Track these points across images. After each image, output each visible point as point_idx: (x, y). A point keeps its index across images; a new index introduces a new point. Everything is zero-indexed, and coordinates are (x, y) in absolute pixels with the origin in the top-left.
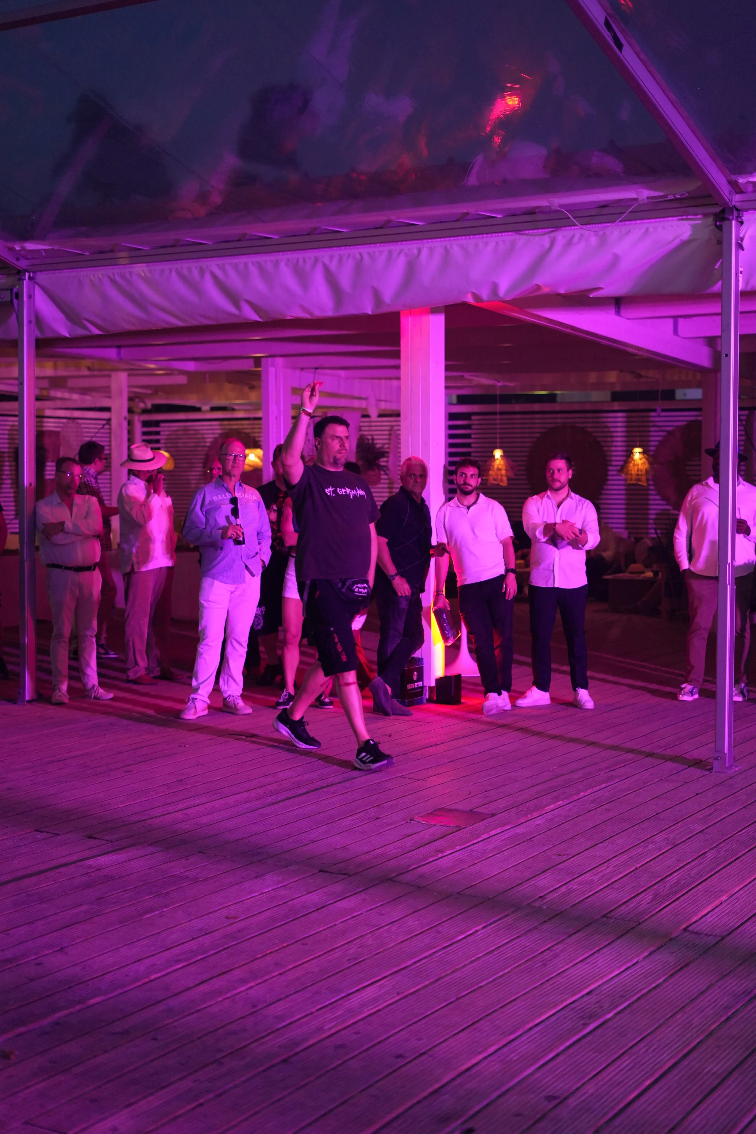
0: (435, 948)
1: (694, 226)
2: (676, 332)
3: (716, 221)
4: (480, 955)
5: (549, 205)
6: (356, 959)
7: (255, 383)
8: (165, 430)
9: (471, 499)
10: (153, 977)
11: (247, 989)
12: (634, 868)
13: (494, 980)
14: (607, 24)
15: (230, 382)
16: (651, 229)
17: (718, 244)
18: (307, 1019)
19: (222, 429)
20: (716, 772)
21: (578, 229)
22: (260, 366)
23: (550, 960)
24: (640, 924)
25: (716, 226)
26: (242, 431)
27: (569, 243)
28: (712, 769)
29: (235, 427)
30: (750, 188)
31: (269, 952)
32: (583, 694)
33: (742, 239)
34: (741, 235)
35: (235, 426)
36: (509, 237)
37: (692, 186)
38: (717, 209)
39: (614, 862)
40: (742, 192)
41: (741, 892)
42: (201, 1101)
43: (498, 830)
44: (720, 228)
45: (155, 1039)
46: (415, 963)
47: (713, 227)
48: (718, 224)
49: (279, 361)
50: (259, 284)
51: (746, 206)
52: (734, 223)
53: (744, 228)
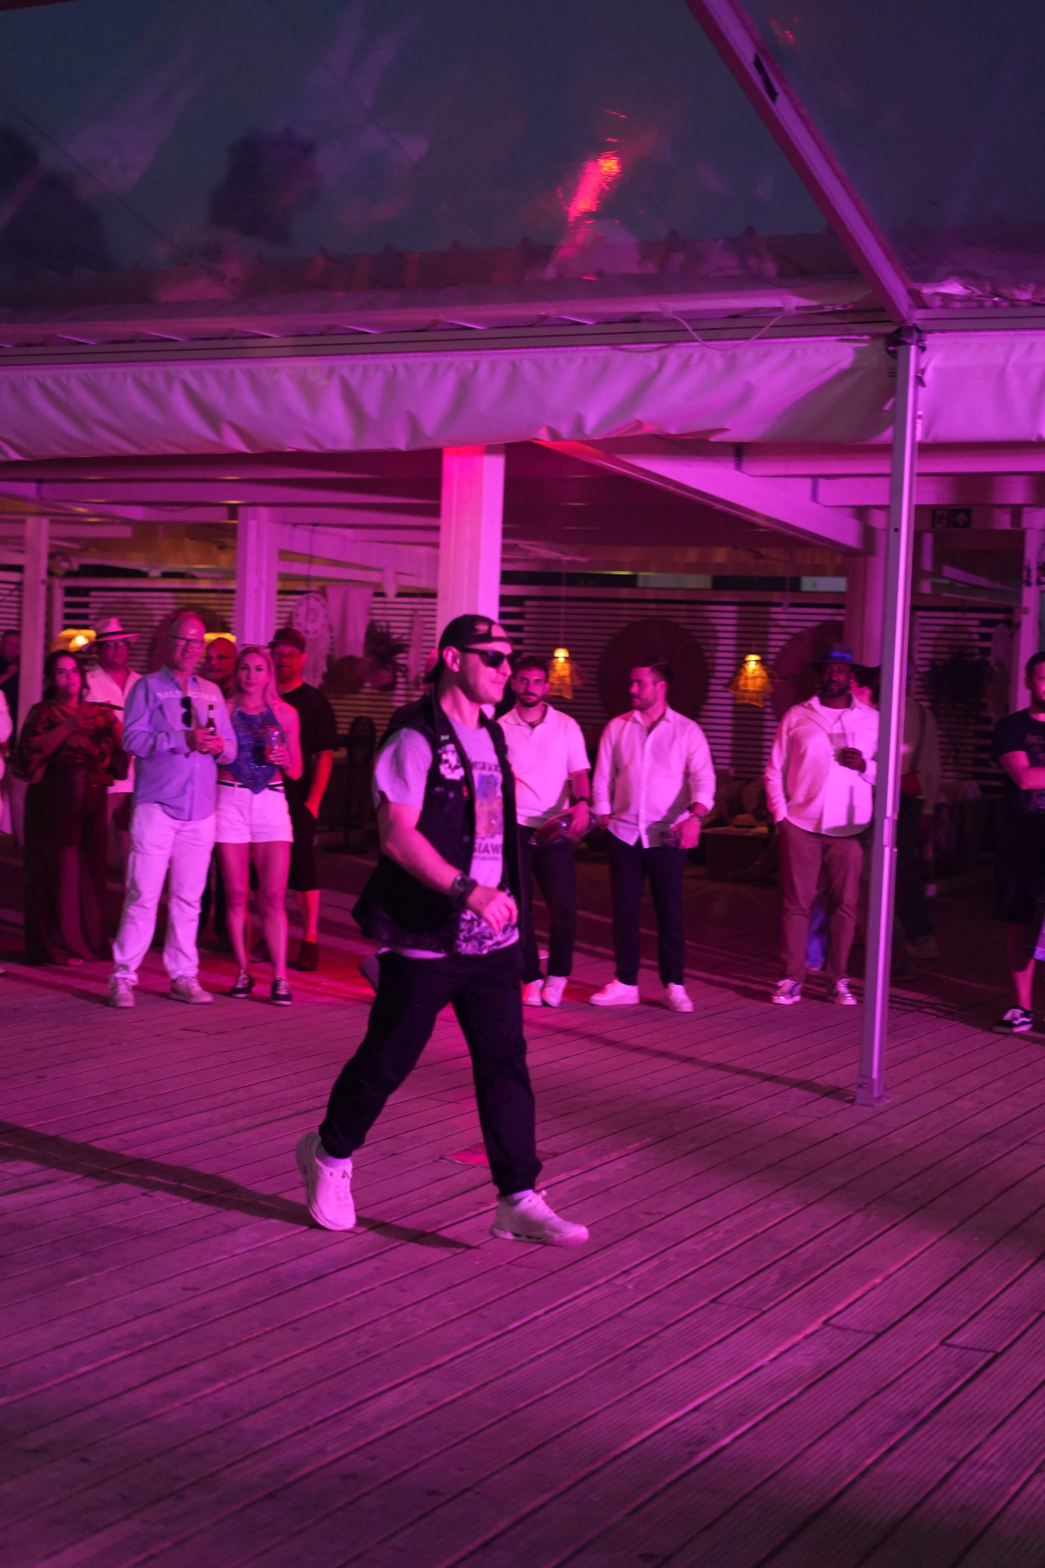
0: (478, 1339)
1: (857, 350)
2: (814, 497)
3: (888, 344)
4: (543, 1351)
5: (660, 310)
6: (368, 1352)
7: (227, 541)
8: (96, 600)
9: (534, 714)
10: (81, 1370)
11: (214, 1392)
12: (750, 1236)
13: (563, 1387)
14: (758, 63)
15: (192, 539)
16: (799, 352)
17: (890, 376)
18: (301, 1436)
19: (175, 604)
20: (860, 1104)
21: (698, 346)
22: (235, 518)
23: (641, 1361)
24: (763, 1313)
25: (889, 352)
26: (206, 607)
27: (686, 364)
28: (854, 1100)
29: (197, 601)
30: (937, 302)
31: (244, 1339)
32: (678, 992)
33: (923, 371)
34: (922, 366)
35: (197, 599)
36: (602, 353)
37: (858, 295)
38: (891, 329)
39: (727, 1225)
40: (926, 307)
41: (901, 1272)
42: (153, 1551)
43: (563, 1176)
44: (893, 354)
45: (85, 1460)
46: (452, 1360)
47: (884, 353)
48: (891, 348)
49: (264, 511)
50: (249, 400)
51: (930, 325)
52: (913, 348)
53: (925, 356)
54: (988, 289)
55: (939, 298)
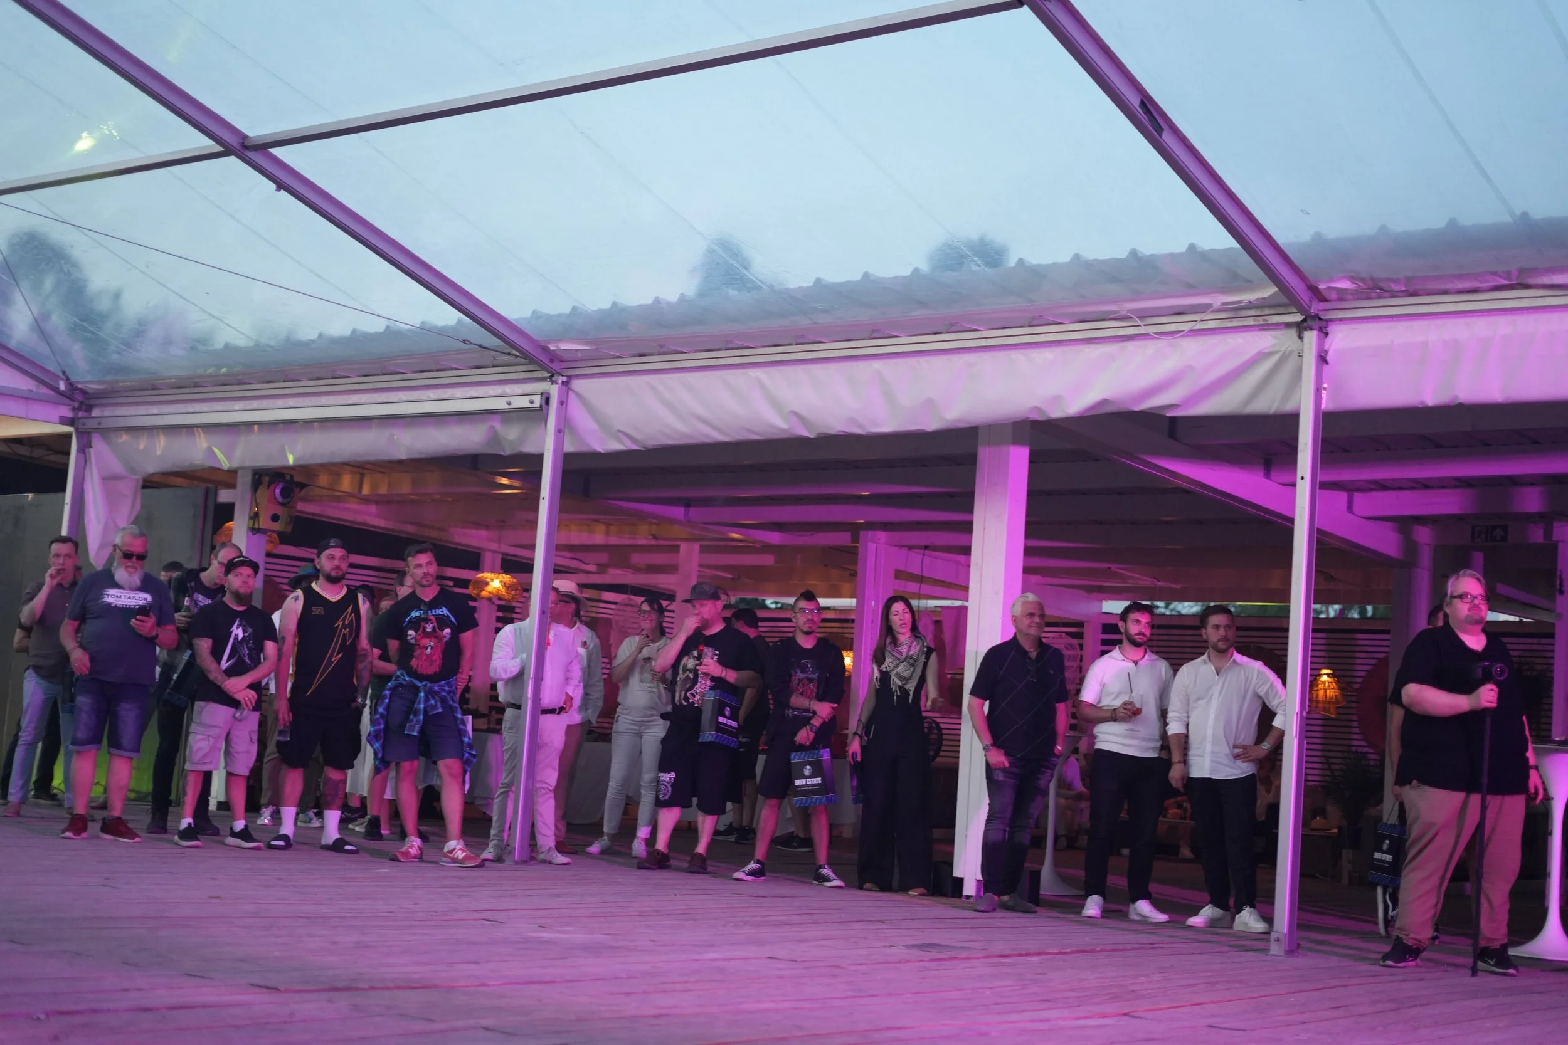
2: (1350, 508)
5: (1119, 309)
15: (826, 566)
22: (857, 538)
30: (1333, 295)
33: (1326, 352)
38: (1298, 318)
40: (1323, 300)
48: (1299, 334)
49: (882, 535)
51: (1331, 316)
54: (1370, 283)
55: (1334, 292)
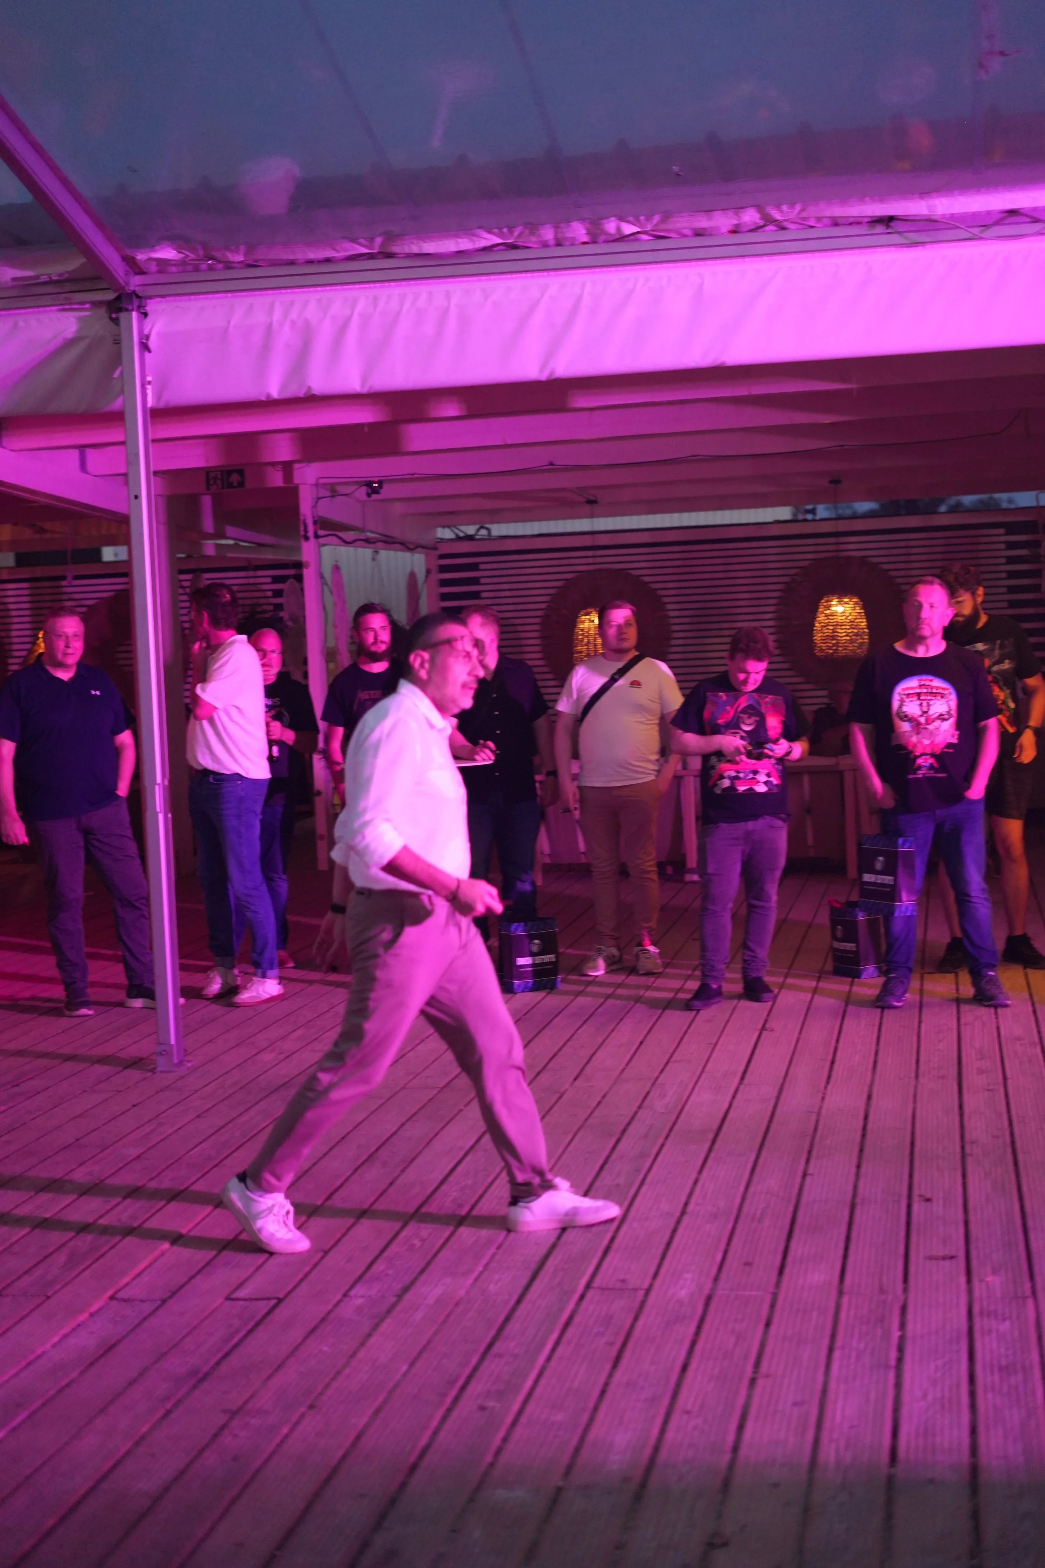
1: (80, 319)
2: (83, 467)
3: (109, 311)
16: (21, 324)
17: (115, 343)
20: (161, 1072)
24: (47, 1299)
25: (112, 319)
28: (155, 1068)
30: (153, 267)
33: (148, 337)
34: (146, 332)
37: (74, 263)
38: (110, 296)
40: (142, 273)
44: (116, 321)
47: (107, 320)
48: (114, 316)
51: (151, 291)
52: (134, 314)
53: (148, 323)
54: (201, 252)
55: (154, 263)
